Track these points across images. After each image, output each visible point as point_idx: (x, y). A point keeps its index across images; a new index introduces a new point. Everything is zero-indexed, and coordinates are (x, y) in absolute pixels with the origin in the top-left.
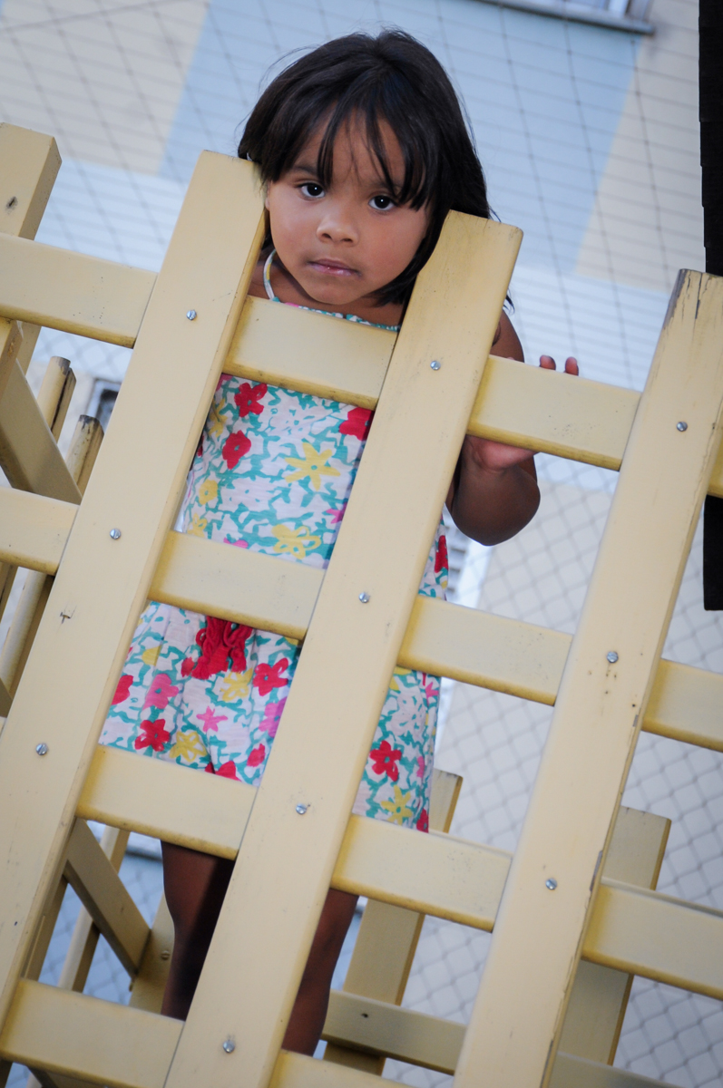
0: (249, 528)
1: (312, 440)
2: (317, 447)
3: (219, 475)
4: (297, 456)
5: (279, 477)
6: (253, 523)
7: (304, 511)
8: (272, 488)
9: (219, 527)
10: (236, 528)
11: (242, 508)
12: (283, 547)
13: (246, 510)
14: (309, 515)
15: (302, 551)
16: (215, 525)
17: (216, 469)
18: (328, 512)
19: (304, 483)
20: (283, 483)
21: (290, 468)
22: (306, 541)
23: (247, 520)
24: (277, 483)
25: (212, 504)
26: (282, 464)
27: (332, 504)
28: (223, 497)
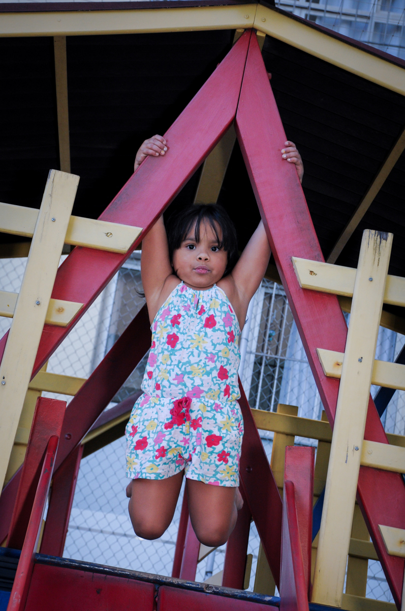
0: (183, 369)
1: (197, 333)
2: (199, 335)
3: (169, 351)
4: (193, 339)
5: (189, 348)
6: (184, 366)
7: (199, 359)
8: (188, 352)
9: (173, 371)
10: (179, 370)
11: (179, 362)
12: (195, 374)
13: (181, 362)
14: (201, 360)
15: (201, 375)
16: (171, 370)
17: (167, 350)
18: (206, 358)
19: (197, 348)
20: (190, 350)
21: (192, 344)
22: (201, 371)
23: (182, 366)
24: (189, 350)
25: (169, 363)
26: (189, 343)
27: (207, 355)
28: (173, 359)
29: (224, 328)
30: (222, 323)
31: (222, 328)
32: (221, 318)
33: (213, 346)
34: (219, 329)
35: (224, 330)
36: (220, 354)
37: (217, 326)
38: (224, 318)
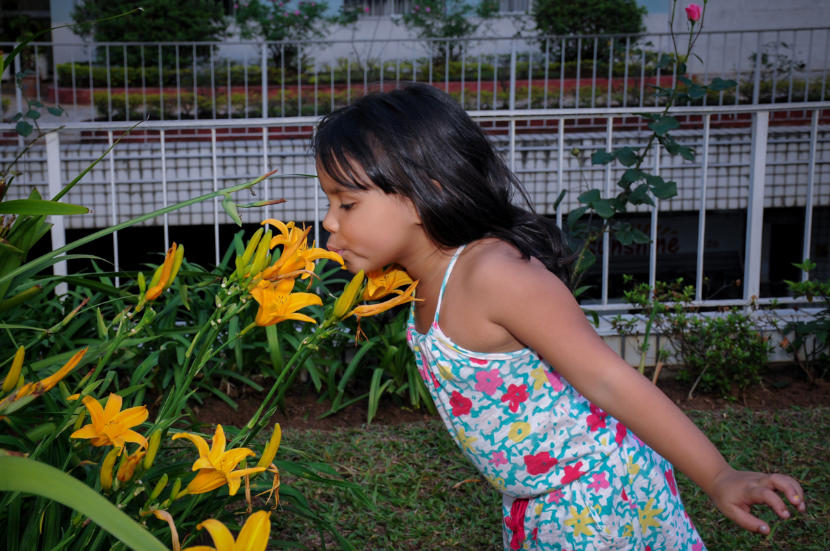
29: (489, 399)
30: (480, 395)
31: (486, 402)
32: (472, 390)
33: (489, 441)
34: (482, 408)
35: (490, 402)
36: (508, 444)
37: (475, 406)
38: (476, 386)
